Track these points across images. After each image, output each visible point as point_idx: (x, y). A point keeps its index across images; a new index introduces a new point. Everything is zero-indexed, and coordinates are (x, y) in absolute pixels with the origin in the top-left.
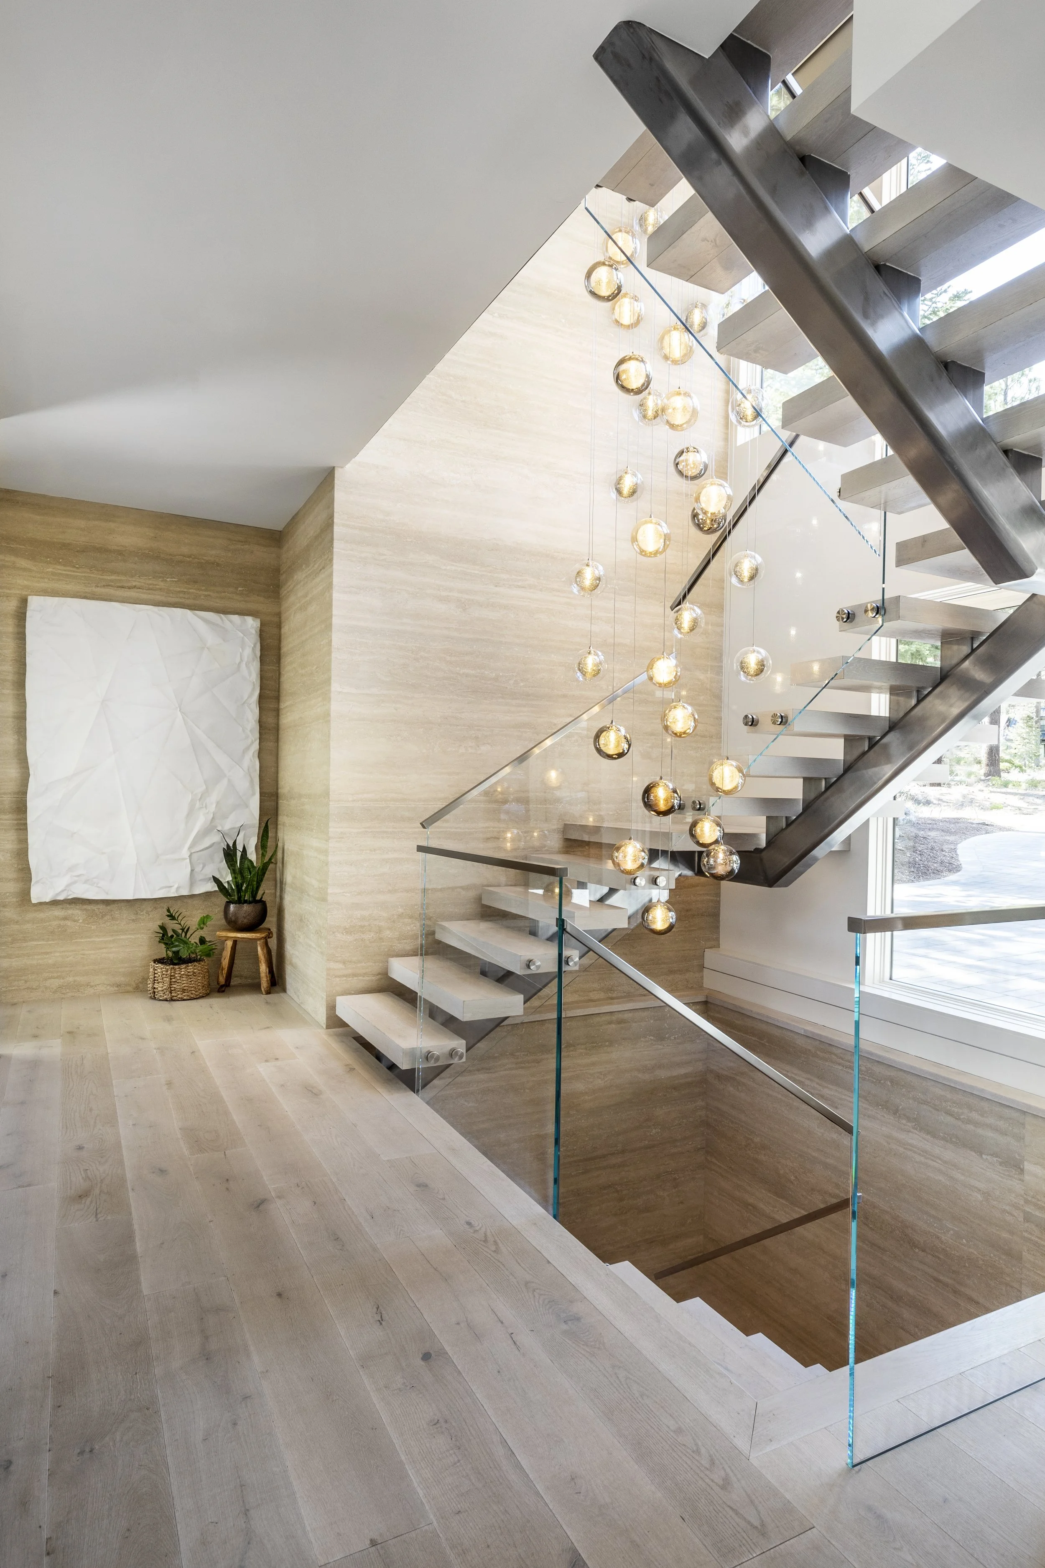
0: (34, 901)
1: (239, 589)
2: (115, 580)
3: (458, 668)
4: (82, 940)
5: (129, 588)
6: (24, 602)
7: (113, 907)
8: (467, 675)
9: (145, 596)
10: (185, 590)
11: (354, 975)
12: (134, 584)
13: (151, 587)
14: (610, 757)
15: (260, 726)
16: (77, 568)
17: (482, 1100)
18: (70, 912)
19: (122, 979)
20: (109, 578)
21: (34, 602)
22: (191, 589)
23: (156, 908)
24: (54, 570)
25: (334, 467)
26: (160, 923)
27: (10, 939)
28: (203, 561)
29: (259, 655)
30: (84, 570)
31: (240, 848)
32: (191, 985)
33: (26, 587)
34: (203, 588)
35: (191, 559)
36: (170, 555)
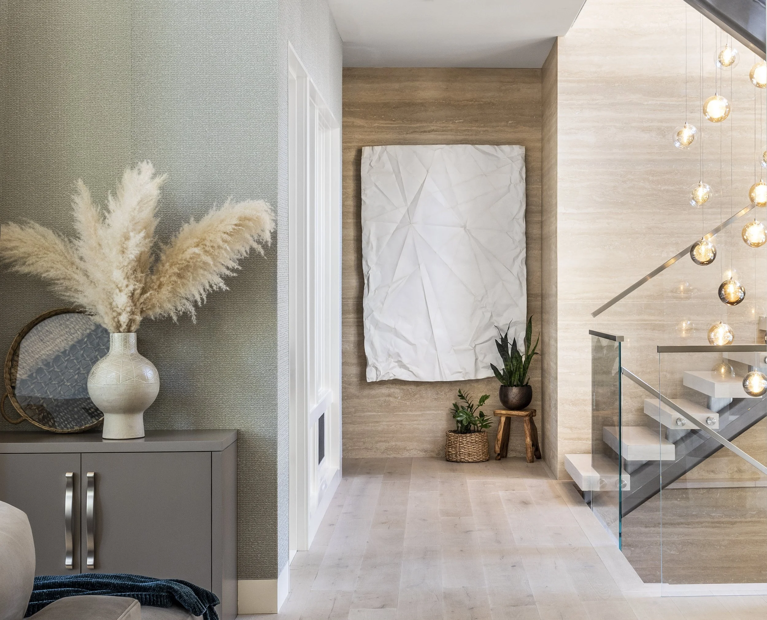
0: (368, 381)
1: (510, 122)
2: (420, 127)
3: (660, 186)
4: (401, 413)
5: (429, 132)
6: (359, 153)
7: (422, 388)
8: (668, 191)
9: (440, 137)
10: (469, 128)
11: (579, 439)
12: (432, 128)
13: (444, 129)
14: (702, 264)
15: (527, 238)
16: (394, 121)
17: (683, 550)
18: (392, 390)
19: (428, 446)
20: (415, 126)
21: (366, 151)
22: (473, 127)
23: (451, 390)
24: (379, 125)
25: (557, 37)
26: (454, 402)
27: (354, 410)
28: (482, 103)
29: (525, 178)
30: (399, 122)
31: (510, 341)
32: (474, 451)
33: (362, 140)
34: (482, 125)
35: (473, 102)
36: (458, 101)
